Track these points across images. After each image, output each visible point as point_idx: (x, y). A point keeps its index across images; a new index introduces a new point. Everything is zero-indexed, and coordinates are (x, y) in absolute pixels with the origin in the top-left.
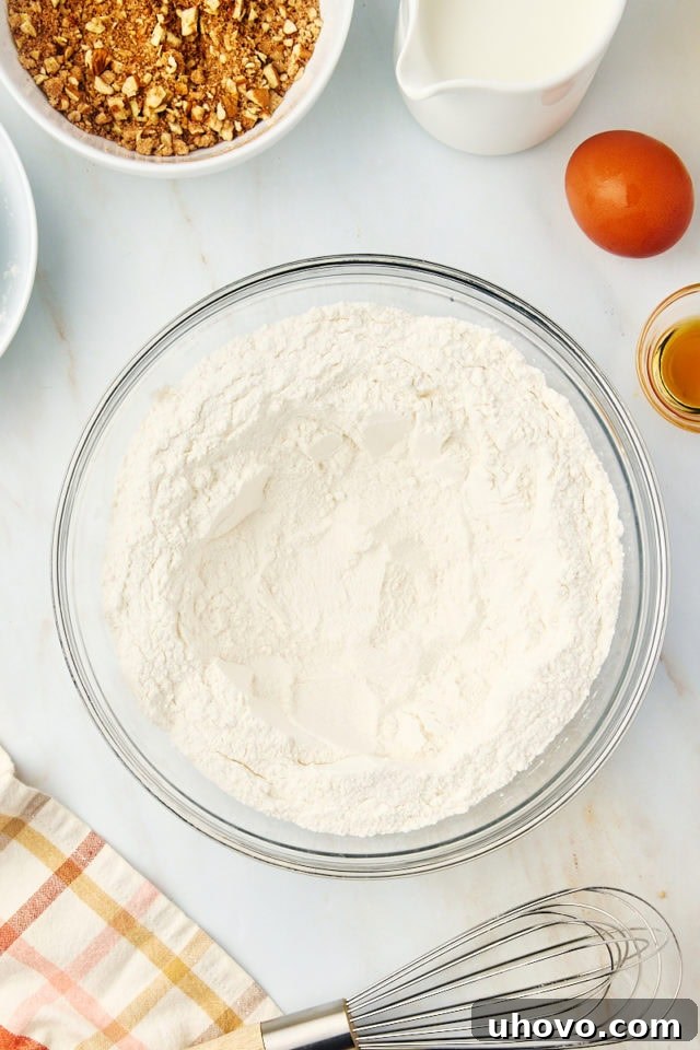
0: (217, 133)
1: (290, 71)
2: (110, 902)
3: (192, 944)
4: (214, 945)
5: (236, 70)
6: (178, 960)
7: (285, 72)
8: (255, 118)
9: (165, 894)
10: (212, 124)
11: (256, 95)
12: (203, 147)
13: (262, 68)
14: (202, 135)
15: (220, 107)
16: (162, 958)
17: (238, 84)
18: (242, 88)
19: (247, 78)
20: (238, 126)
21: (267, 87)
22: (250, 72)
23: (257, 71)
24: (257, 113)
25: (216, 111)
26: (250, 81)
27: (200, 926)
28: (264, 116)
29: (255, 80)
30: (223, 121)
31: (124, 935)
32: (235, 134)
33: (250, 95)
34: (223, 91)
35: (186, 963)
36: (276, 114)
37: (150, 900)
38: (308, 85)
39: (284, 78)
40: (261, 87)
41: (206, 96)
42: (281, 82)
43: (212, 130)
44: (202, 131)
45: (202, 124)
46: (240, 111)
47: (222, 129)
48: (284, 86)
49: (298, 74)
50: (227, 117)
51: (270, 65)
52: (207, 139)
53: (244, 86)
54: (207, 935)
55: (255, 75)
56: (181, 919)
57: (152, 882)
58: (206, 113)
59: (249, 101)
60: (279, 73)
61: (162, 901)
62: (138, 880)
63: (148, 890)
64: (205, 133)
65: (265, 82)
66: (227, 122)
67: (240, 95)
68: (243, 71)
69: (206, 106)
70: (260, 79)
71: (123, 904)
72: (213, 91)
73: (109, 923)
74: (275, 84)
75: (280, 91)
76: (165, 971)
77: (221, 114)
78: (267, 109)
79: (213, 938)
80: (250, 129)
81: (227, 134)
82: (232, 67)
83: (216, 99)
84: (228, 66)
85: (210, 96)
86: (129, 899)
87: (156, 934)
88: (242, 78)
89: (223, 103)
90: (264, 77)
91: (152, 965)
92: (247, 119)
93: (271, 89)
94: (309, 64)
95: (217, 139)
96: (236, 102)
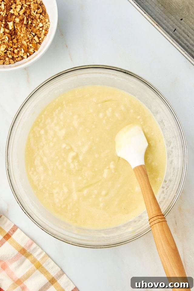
0: (22, 57)
1: (42, 37)
2: (19, 245)
3: (43, 258)
4: (49, 258)
5: (26, 38)
6: (39, 262)
7: (41, 37)
8: (33, 52)
9: (35, 243)
10: (20, 54)
11: (32, 45)
12: (18, 61)
13: (34, 37)
14: (18, 57)
15: (22, 49)
16: (34, 261)
17: (27, 42)
18: (28, 43)
19: (29, 40)
20: (28, 54)
21: (36, 42)
22: (30, 39)
23: (32, 38)
24: (33, 50)
25: (21, 50)
26: (30, 41)
27: (45, 252)
28: (35, 51)
29: (32, 41)
30: (24, 53)
31: (23, 255)
32: (28, 56)
33: (31, 45)
34: (23, 45)
35: (41, 263)
36: (39, 50)
37: (31, 244)
38: (47, 41)
39: (40, 39)
40: (34, 43)
41: (18, 46)
42: (40, 40)
43: (21, 56)
44: (18, 56)
45: (18, 54)
46: (28, 50)
47: (23, 55)
48: (41, 41)
49: (45, 38)
50: (25, 52)
51: (36, 36)
52: (19, 58)
53: (29, 43)
54: (47, 255)
55: (32, 39)
56: (40, 250)
57: (32, 239)
58: (18, 51)
59: (31, 47)
60: (39, 38)
61: (34, 245)
62: (27, 239)
63: (30, 242)
64: (19, 57)
65: (35, 41)
66: (25, 53)
67: (28, 45)
68: (28, 39)
69: (18, 49)
70: (33, 40)
71: (23, 246)
72: (20, 45)
73: (19, 252)
74: (38, 41)
75: (40, 43)
76: (34, 265)
77: (23, 51)
78: (36, 49)
79: (49, 256)
80: (32, 55)
81: (25, 57)
82: (25, 37)
83: (21, 47)
84: (23, 37)
85: (19, 46)
86: (25, 244)
87: (32, 254)
88: (28, 41)
89: (23, 48)
90: (35, 40)
91: (31, 263)
92: (31, 52)
93: (37, 43)
94: (47, 35)
95: (22, 58)
96: (27, 48)
